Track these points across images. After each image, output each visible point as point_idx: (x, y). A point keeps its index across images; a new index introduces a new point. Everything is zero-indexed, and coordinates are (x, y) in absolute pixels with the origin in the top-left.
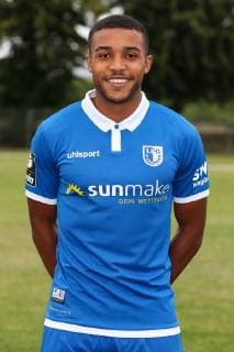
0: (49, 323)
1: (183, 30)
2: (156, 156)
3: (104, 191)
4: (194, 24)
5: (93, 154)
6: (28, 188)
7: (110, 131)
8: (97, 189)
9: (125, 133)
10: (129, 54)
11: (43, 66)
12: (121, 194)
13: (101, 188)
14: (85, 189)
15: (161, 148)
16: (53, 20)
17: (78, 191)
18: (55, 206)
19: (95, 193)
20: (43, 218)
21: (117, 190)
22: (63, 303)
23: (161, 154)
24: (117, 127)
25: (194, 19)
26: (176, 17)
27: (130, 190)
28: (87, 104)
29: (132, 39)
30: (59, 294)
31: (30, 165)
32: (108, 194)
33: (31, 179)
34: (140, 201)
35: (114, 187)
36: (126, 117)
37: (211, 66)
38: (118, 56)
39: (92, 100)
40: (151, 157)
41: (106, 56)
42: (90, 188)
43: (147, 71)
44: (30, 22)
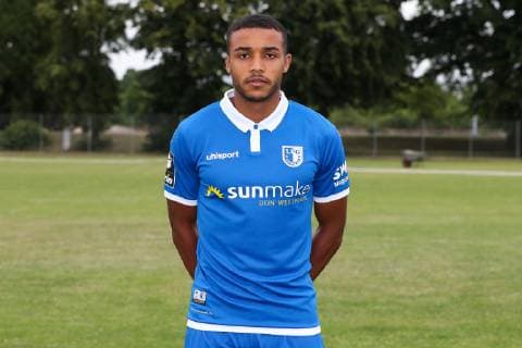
0: (192, 324)
1: (328, 39)
2: (297, 156)
3: (244, 193)
4: (339, 32)
5: (232, 155)
6: (166, 188)
7: (249, 132)
8: (237, 191)
9: (264, 133)
10: (268, 53)
11: (194, 74)
12: (261, 195)
13: (240, 189)
14: (224, 191)
15: (300, 149)
16: (203, 30)
17: (217, 193)
18: (196, 207)
19: (235, 195)
20: (182, 220)
21: (257, 191)
22: (204, 304)
23: (301, 155)
24: (256, 127)
25: (338, 27)
26: (322, 26)
27: (270, 191)
28: (225, 104)
29: (271, 38)
30: (200, 295)
31: (169, 166)
32: (247, 196)
33: (170, 180)
34: (280, 203)
35: (254, 189)
36: (266, 117)
37: (357, 72)
38: (257, 56)
39: (231, 99)
40: (290, 157)
41: (244, 56)
42: (230, 191)
43: (286, 70)
44: (182, 32)
